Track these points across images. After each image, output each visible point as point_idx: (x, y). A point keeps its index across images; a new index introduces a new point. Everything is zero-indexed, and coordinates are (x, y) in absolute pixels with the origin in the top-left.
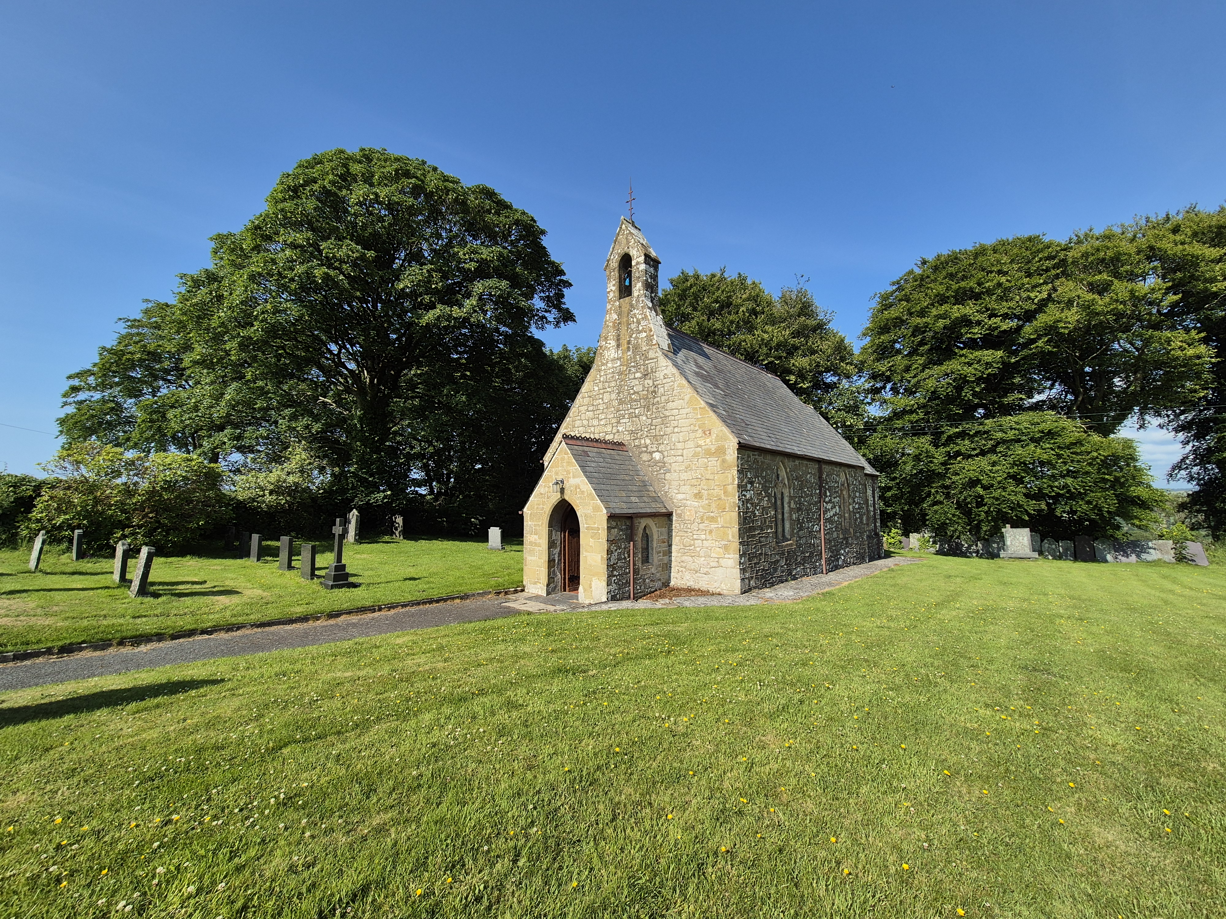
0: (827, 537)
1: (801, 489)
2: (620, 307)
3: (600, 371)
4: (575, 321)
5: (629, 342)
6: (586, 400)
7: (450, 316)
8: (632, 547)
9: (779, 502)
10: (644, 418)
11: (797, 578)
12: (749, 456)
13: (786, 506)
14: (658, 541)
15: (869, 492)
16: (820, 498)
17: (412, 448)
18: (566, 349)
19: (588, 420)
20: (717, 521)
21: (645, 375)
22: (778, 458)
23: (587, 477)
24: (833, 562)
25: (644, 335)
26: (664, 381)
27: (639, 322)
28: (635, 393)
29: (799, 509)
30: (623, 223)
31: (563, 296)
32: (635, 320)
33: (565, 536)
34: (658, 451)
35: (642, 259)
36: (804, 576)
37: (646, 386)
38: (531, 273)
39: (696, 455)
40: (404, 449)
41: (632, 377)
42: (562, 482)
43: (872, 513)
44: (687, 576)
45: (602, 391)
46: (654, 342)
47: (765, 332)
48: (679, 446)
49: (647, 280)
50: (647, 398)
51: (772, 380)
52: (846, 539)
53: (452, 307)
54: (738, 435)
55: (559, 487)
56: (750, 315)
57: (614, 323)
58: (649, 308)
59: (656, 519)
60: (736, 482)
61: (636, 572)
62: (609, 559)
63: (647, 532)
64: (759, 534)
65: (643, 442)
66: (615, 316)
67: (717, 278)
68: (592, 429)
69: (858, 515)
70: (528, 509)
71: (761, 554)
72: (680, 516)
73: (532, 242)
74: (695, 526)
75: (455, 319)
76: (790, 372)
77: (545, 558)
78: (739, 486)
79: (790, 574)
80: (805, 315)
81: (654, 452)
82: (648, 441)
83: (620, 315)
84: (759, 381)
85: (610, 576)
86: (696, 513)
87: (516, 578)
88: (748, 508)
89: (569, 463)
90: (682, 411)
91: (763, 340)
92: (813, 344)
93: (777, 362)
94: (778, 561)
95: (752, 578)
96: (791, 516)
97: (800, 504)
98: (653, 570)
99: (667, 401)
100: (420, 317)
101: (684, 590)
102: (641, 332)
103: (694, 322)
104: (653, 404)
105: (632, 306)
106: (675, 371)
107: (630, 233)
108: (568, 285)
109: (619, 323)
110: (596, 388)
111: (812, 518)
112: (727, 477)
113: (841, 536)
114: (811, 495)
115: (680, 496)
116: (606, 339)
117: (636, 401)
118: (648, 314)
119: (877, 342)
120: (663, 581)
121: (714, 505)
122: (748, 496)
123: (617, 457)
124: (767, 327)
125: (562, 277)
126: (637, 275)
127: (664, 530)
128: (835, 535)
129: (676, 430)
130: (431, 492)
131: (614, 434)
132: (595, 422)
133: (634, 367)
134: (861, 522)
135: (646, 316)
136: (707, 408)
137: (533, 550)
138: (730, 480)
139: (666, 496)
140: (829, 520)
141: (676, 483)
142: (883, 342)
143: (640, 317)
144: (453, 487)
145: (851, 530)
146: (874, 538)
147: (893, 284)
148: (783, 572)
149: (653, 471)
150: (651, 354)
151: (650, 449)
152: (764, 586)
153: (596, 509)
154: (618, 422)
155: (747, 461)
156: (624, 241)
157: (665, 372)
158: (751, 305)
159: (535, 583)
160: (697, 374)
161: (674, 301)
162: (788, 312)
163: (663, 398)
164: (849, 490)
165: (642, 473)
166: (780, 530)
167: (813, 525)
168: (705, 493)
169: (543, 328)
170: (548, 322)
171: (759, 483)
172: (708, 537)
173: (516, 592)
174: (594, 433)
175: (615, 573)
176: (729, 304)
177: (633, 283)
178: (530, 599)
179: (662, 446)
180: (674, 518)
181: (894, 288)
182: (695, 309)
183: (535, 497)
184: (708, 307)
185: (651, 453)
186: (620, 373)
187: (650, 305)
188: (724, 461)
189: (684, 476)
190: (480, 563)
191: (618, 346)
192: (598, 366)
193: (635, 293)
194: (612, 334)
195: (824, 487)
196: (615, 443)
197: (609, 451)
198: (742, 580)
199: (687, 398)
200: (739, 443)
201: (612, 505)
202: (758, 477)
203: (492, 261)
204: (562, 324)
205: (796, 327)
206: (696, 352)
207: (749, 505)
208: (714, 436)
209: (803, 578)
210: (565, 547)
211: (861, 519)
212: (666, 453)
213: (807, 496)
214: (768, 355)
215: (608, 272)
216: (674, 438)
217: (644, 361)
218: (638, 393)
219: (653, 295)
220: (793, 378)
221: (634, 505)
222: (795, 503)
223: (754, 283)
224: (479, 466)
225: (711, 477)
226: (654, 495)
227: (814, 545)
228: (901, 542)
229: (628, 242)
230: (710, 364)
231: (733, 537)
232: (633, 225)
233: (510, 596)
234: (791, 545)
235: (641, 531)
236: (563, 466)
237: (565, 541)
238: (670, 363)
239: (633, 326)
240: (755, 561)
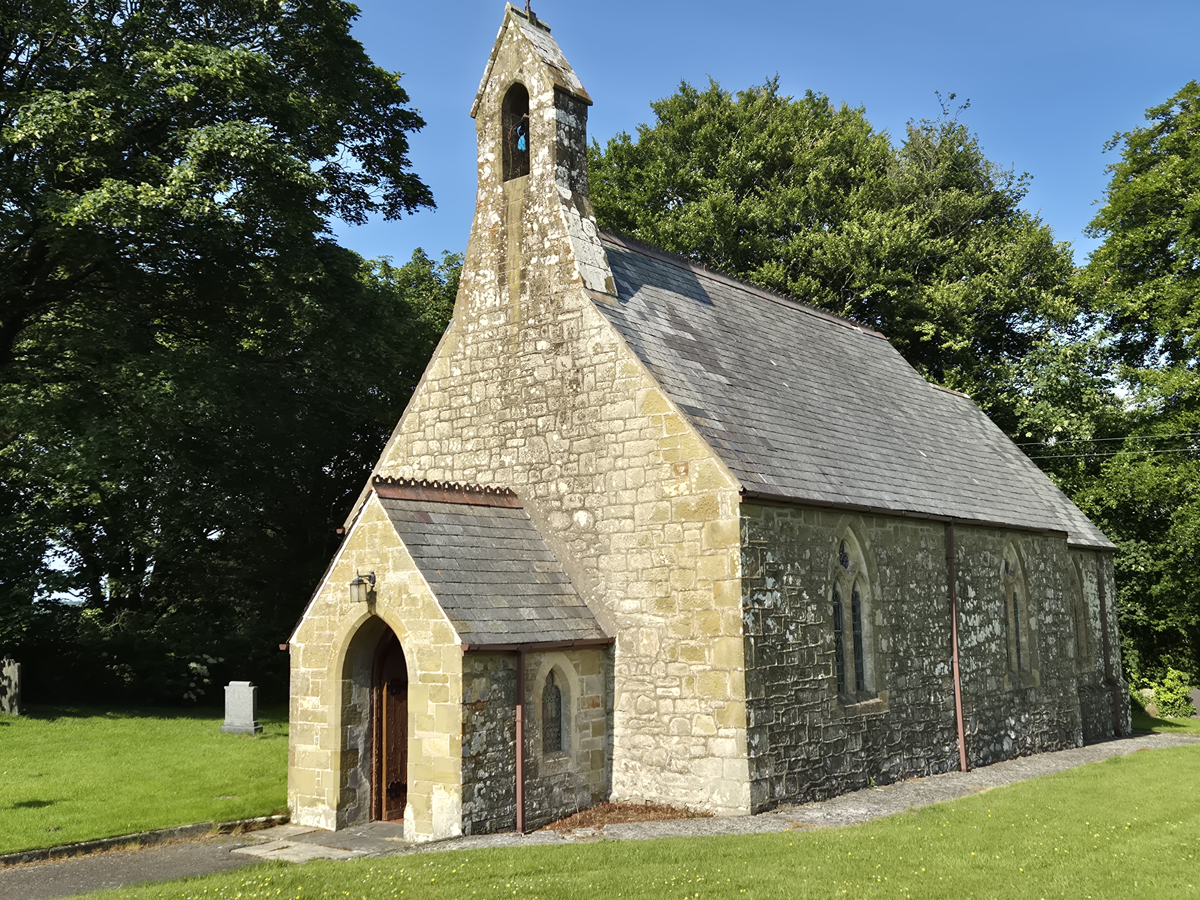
0: (971, 689)
1: (902, 583)
2: (505, 198)
3: (464, 334)
4: (432, 203)
5: (523, 275)
6: (436, 398)
7: (133, 204)
8: (519, 717)
9: (847, 615)
10: (556, 437)
11: (893, 781)
12: (769, 518)
13: (865, 621)
14: (582, 703)
15: (1090, 587)
16: (950, 603)
17: (50, 494)
18: (420, 257)
19: (440, 440)
20: (701, 658)
21: (559, 345)
22: (842, 520)
23: (423, 568)
24: (987, 744)
25: (554, 259)
26: (596, 360)
27: (543, 233)
28: (536, 383)
29: (896, 629)
30: (509, 18)
31: (403, 146)
32: (536, 227)
33: (380, 697)
34: (583, 508)
35: (549, 96)
36: (910, 775)
37: (560, 368)
38: (323, 101)
39: (659, 516)
40: (30, 497)
41: (530, 348)
42: (372, 578)
43: (1098, 634)
44: (645, 778)
45: (468, 379)
46: (575, 276)
47: (864, 225)
48: (627, 496)
49: (560, 143)
50: (561, 394)
51: (865, 341)
52: (1022, 693)
53: (136, 184)
54: (743, 475)
55: (363, 591)
56: (833, 188)
57: (493, 232)
58: (565, 202)
59: (577, 655)
60: (739, 574)
61: (529, 770)
62: (466, 744)
63: (558, 682)
64: (796, 683)
65: (553, 487)
66: (494, 217)
67: (759, 102)
68: (449, 459)
69: (1051, 640)
70: (299, 640)
71: (802, 727)
72: (628, 647)
73: (325, 31)
74: (658, 670)
75: (145, 210)
76: (923, 315)
77: (335, 745)
78: (745, 582)
79: (874, 768)
80: (961, 186)
81: (576, 509)
82: (563, 487)
83: (504, 214)
84: (830, 345)
85: (469, 781)
86: (661, 640)
87: (272, 794)
88: (767, 628)
89: (386, 539)
90: (631, 424)
91: (858, 244)
92: (979, 249)
93: (892, 293)
94: (843, 743)
95: (779, 778)
96: (876, 643)
97: (899, 617)
98: (571, 767)
99: (602, 402)
100: (63, 206)
101: (636, 808)
102: (545, 253)
103: (705, 206)
104: (574, 408)
105: (528, 196)
106: (616, 338)
107: (525, 39)
108: (418, 123)
109: (504, 233)
110: (457, 372)
111: (930, 647)
112: (721, 563)
113: (1008, 687)
114: (928, 597)
115: (629, 605)
116: (477, 265)
117: (538, 400)
118: (562, 215)
119: (1119, 244)
120: (594, 790)
121: (696, 623)
122: (768, 603)
123: (496, 522)
124: (871, 214)
125: (402, 106)
126: (539, 130)
127: (596, 679)
128: (991, 684)
129: (620, 463)
130: (96, 600)
131: (494, 471)
132: (455, 445)
133: (534, 327)
134: (1062, 653)
135: (558, 220)
136: (681, 418)
137: (310, 729)
138: (727, 571)
139: (601, 604)
140: (977, 652)
141: (620, 577)
142: (1133, 247)
143: (546, 221)
144: (154, 588)
145: (1036, 674)
146: (1102, 691)
147: (1154, 115)
148: (856, 766)
149: (573, 551)
150: (569, 302)
151: (567, 504)
152: (809, 796)
153: (441, 636)
154: (503, 446)
155: (766, 528)
156: (512, 57)
157: (597, 339)
158: (834, 164)
159: (313, 803)
160: (669, 341)
161: (662, 154)
162: (920, 178)
163: (594, 396)
164: (1027, 584)
165: (550, 556)
166: (850, 674)
167: (935, 664)
168: (678, 596)
169: (358, 219)
170: (370, 206)
171: (795, 575)
172: (687, 692)
173: (269, 824)
174: (452, 469)
175: (482, 773)
176: (787, 163)
177: (532, 147)
178: (298, 838)
179: (592, 497)
180: (618, 652)
181: (1158, 122)
182: (710, 173)
183: (315, 613)
184: (739, 168)
185: (570, 512)
186: (506, 341)
187: (568, 194)
188: (714, 529)
189: (637, 561)
190: (197, 764)
191: (502, 281)
192: (461, 323)
193: (536, 170)
194: (489, 255)
195: (961, 579)
196: (493, 492)
197: (478, 510)
198: (755, 783)
199: (641, 395)
200: (744, 492)
201: (477, 626)
202: (792, 562)
203: (231, 81)
204: (403, 211)
205: (938, 212)
206: (678, 290)
207: (770, 622)
208: (694, 477)
209: (910, 781)
210: (380, 720)
211: (1062, 648)
212: (599, 513)
213: (917, 598)
214: (870, 278)
215: (479, 121)
216: (616, 479)
217: (555, 315)
218: (542, 383)
219: (574, 173)
220: (928, 328)
221: (525, 626)
222: (887, 615)
223: (845, 112)
224: (214, 536)
225: (690, 563)
226: (575, 602)
227: (936, 706)
228: (1188, 700)
229: (521, 60)
230: (707, 314)
231: (734, 690)
232: (533, 20)
233: (254, 835)
234: (878, 706)
235: (540, 682)
236: (373, 545)
237: (380, 708)
238: (605, 321)
239: (532, 240)
240: (787, 741)
